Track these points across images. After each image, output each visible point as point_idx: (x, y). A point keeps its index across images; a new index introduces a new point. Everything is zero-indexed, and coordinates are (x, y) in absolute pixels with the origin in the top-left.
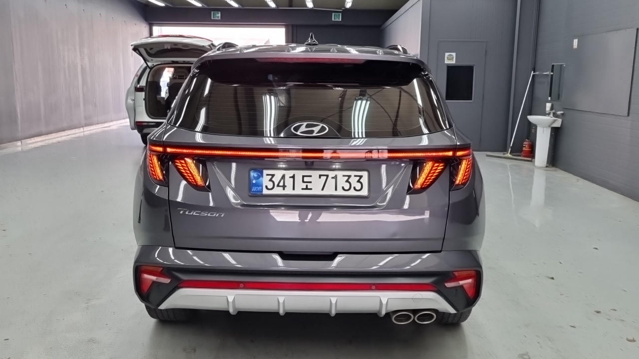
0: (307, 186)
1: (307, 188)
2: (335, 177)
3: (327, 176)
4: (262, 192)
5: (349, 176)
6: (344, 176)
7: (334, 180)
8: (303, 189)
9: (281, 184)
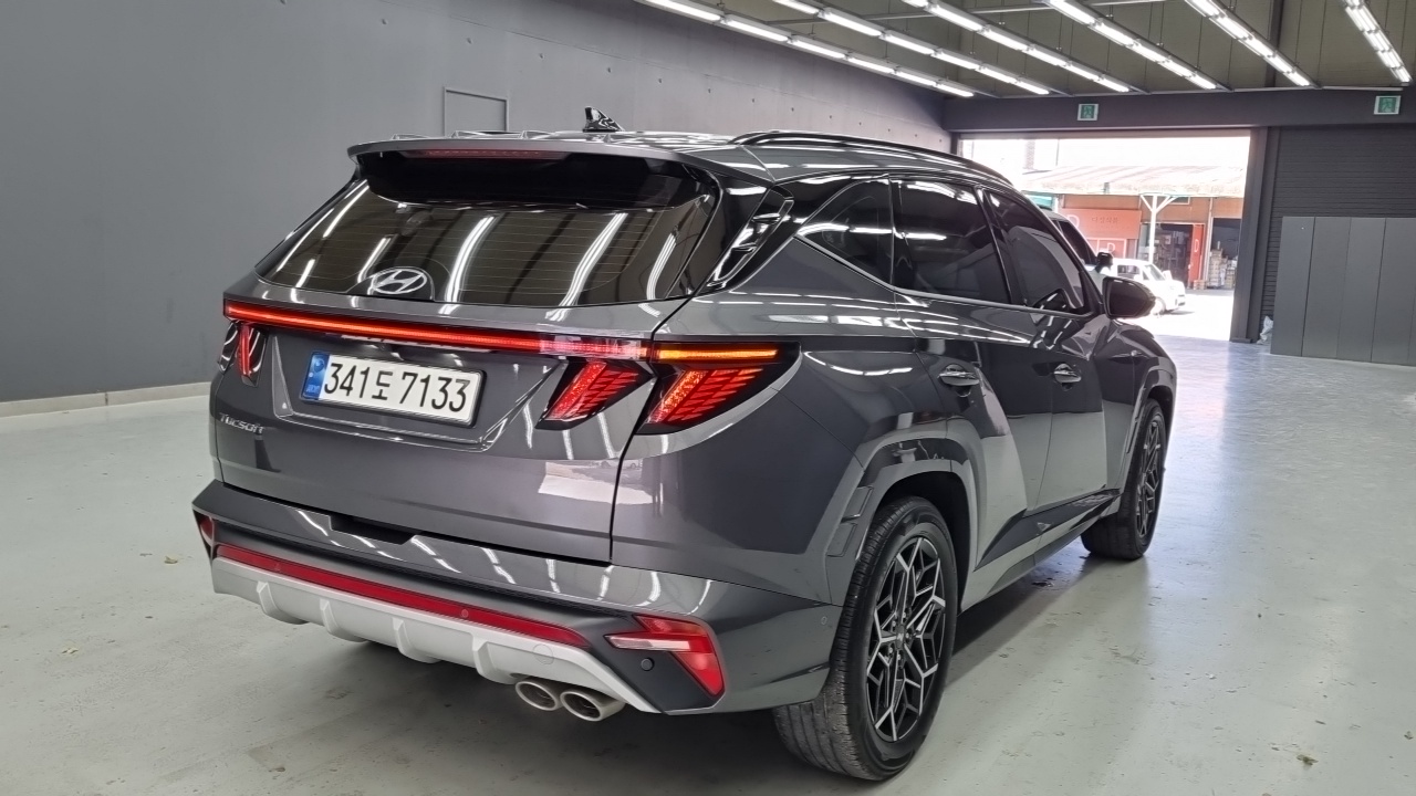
0: (381, 391)
1: (379, 397)
2: (426, 381)
3: (415, 375)
4: (317, 395)
5: (448, 380)
6: (441, 379)
7: (424, 384)
8: (374, 397)
9: (347, 384)
